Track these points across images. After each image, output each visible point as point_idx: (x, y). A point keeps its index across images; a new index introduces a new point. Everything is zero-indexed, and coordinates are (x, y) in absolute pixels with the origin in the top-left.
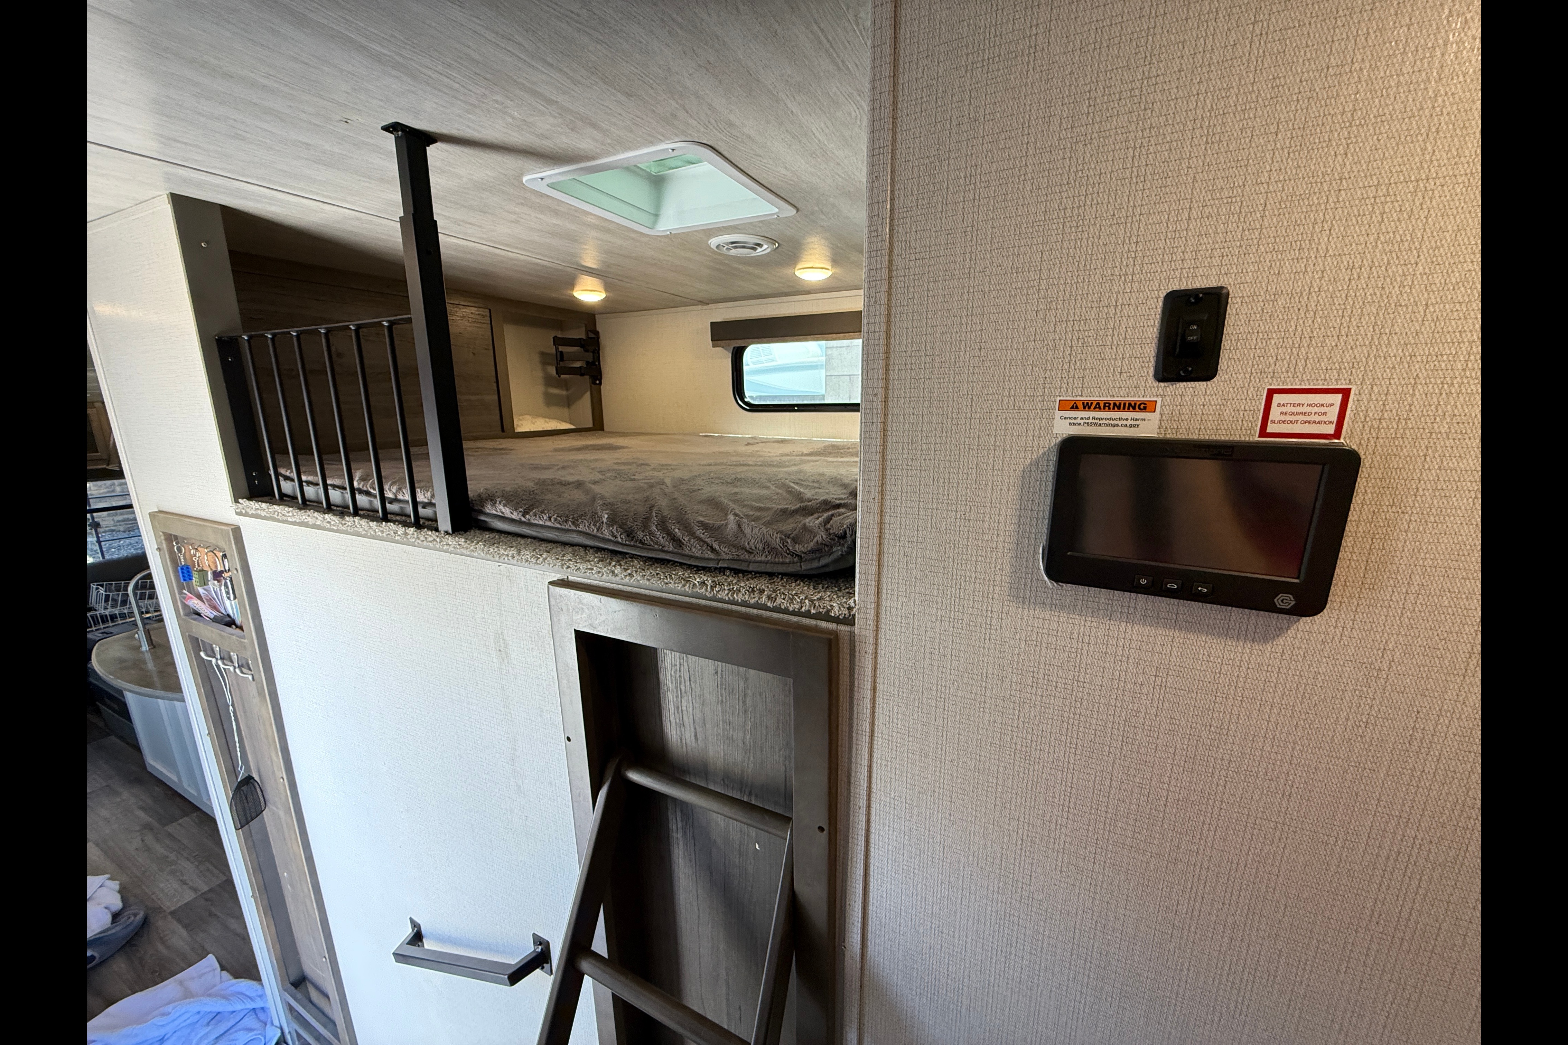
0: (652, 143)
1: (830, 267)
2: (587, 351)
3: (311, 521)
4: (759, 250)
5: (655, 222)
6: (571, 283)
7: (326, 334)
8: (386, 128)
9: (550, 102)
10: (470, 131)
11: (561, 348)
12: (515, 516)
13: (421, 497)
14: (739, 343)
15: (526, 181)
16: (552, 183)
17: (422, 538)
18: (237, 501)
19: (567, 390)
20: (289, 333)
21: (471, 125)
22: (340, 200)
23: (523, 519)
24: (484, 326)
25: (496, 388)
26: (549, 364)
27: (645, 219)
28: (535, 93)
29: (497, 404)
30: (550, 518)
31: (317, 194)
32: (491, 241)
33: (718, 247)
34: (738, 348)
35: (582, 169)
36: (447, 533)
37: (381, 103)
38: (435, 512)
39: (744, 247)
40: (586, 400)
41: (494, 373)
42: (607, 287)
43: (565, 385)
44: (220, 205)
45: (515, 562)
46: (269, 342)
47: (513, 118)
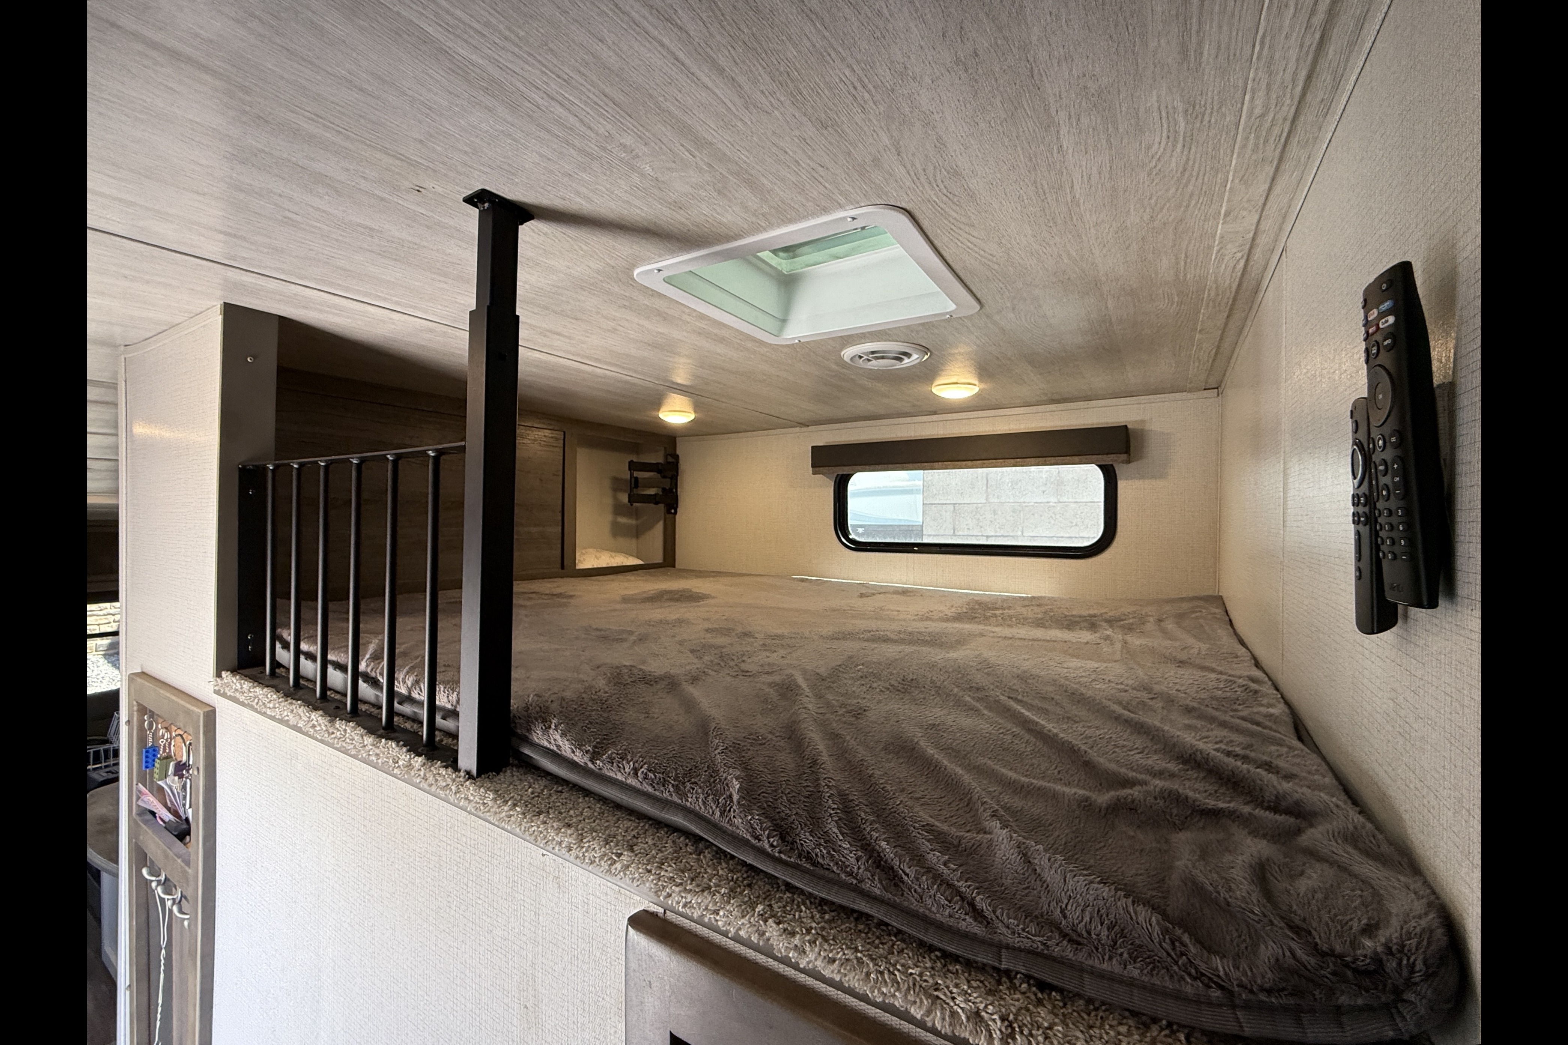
0: (825, 210)
1: (976, 382)
2: (664, 477)
3: (293, 720)
4: (906, 360)
5: (781, 329)
6: (657, 402)
7: (359, 466)
8: (469, 200)
9: (701, 143)
10: (578, 200)
11: (636, 474)
12: (579, 757)
13: (442, 700)
14: (845, 470)
15: (638, 274)
16: (669, 277)
17: (431, 779)
18: (219, 675)
19: (637, 519)
20: (316, 462)
21: (583, 190)
22: (411, 307)
23: (590, 765)
24: (557, 449)
25: (560, 518)
26: (621, 490)
27: (770, 324)
28: (685, 130)
29: (560, 535)
30: (636, 771)
31: (385, 299)
32: (578, 355)
33: (852, 359)
34: (842, 475)
35: (716, 254)
36: (468, 773)
37: (466, 158)
38: (458, 727)
39: (883, 358)
40: (657, 532)
41: (560, 502)
42: (697, 407)
43: (636, 514)
44: (280, 316)
45: (572, 859)
46: (294, 473)
47: (643, 175)
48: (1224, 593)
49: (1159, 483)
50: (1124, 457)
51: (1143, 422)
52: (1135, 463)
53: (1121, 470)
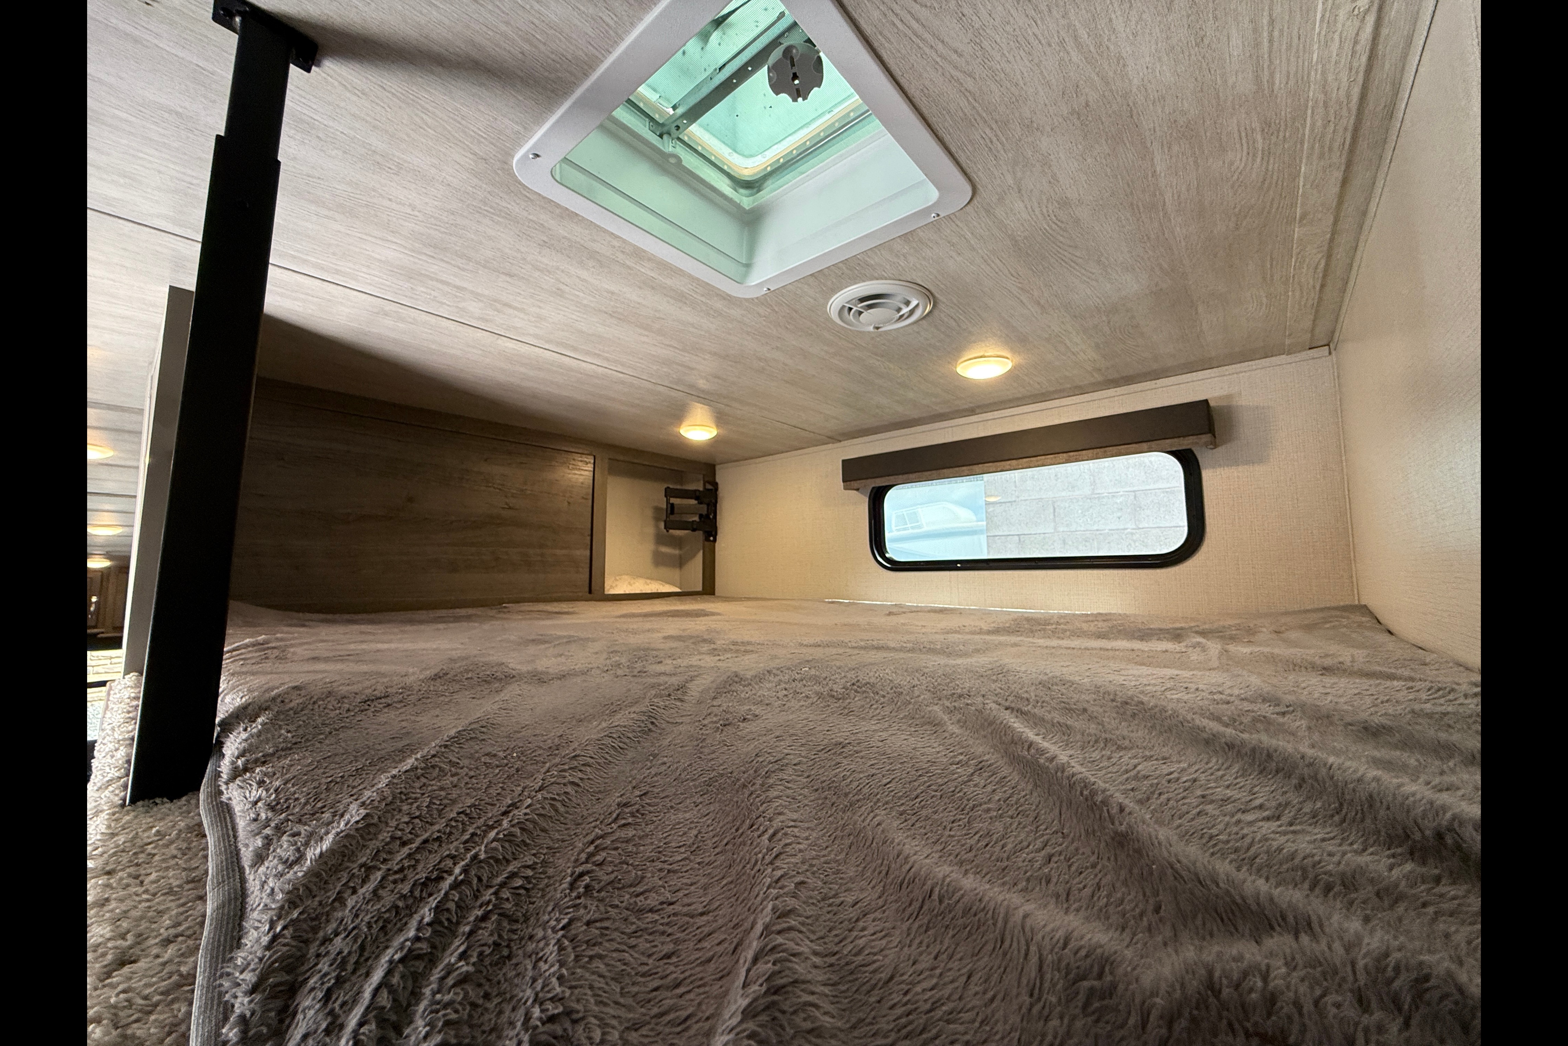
1: (1008, 354)
2: (702, 503)
4: (905, 310)
5: (746, 275)
6: (676, 417)
11: (672, 500)
14: (879, 484)
24: (586, 473)
25: (588, 542)
26: (660, 519)
27: (730, 268)
29: (588, 559)
33: (840, 315)
34: (880, 488)
40: (698, 561)
41: (589, 525)
42: (718, 420)
48: (1370, 600)
49: (1259, 470)
50: (1206, 438)
51: (1229, 397)
52: (1224, 447)
53: (1204, 457)
